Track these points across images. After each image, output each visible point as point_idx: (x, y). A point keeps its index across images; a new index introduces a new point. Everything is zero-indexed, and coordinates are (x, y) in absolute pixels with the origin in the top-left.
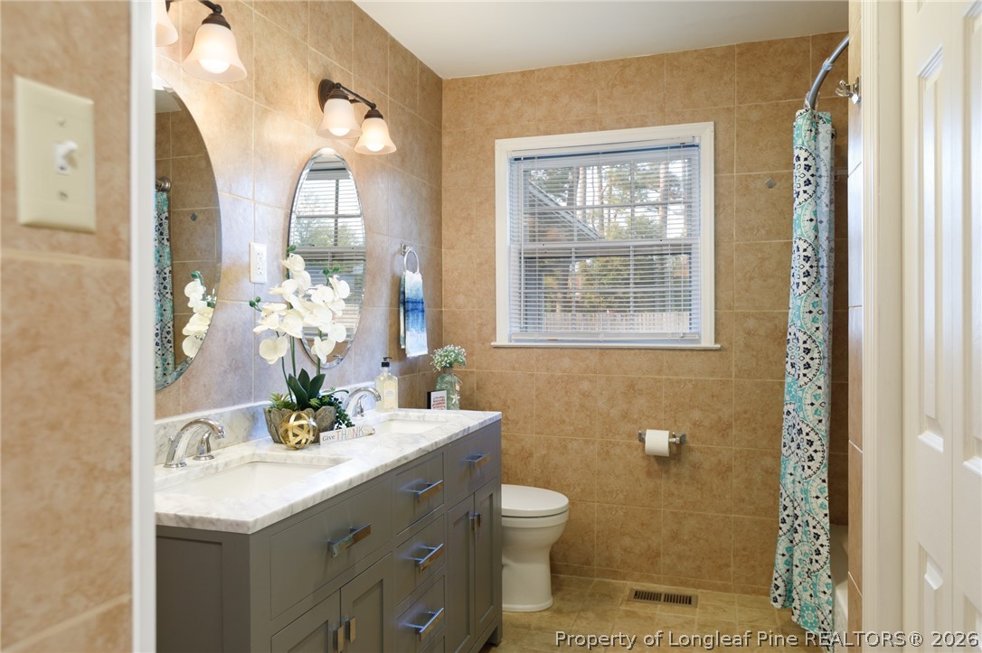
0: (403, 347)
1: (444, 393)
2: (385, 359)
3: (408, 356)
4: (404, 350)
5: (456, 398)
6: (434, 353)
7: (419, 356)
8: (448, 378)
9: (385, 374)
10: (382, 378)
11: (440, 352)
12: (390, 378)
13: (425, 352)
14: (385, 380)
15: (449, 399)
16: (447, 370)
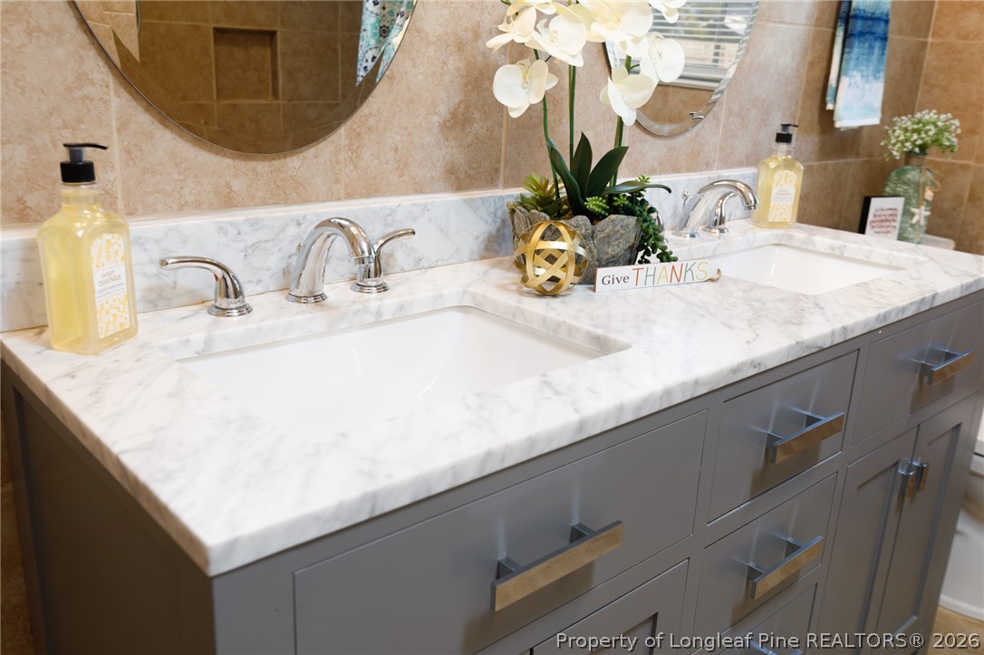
0: (830, 107)
1: (898, 203)
2: (785, 126)
3: (838, 125)
4: (831, 113)
5: (921, 214)
6: (892, 124)
7: (861, 128)
8: (913, 175)
9: (781, 157)
10: (772, 165)
11: (906, 121)
12: (788, 165)
13: (874, 120)
14: (778, 167)
15: (907, 213)
16: (915, 161)
